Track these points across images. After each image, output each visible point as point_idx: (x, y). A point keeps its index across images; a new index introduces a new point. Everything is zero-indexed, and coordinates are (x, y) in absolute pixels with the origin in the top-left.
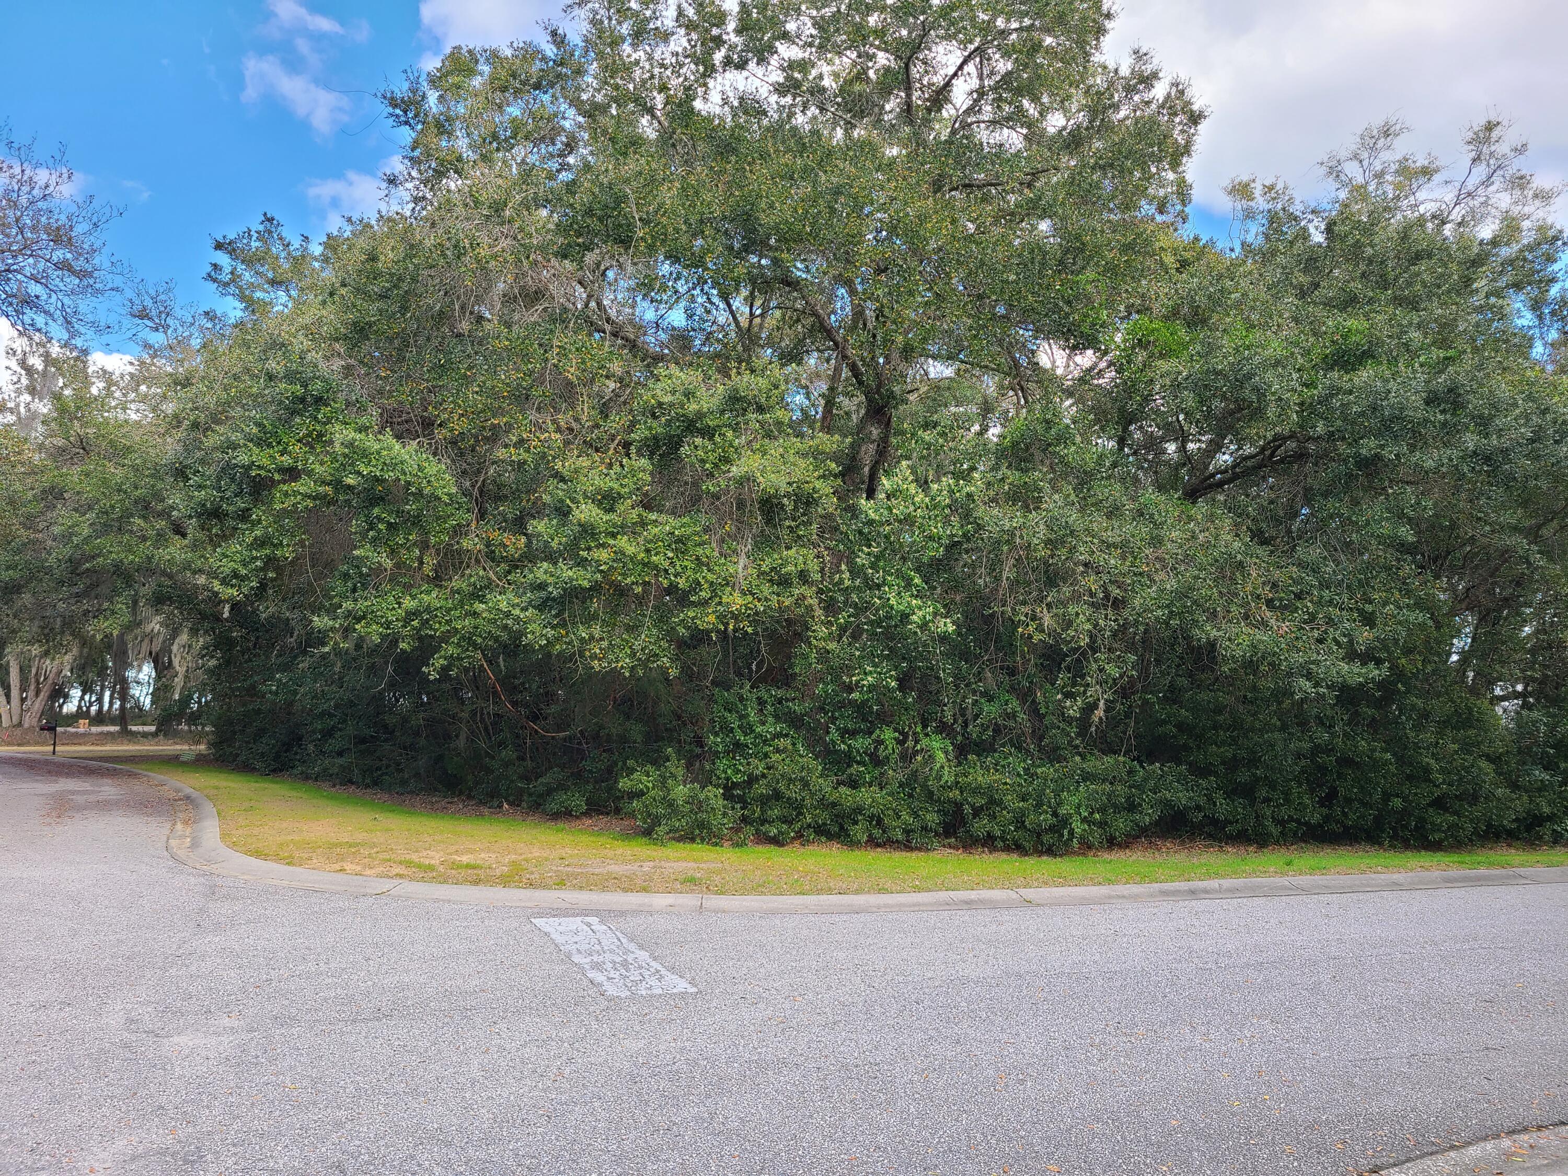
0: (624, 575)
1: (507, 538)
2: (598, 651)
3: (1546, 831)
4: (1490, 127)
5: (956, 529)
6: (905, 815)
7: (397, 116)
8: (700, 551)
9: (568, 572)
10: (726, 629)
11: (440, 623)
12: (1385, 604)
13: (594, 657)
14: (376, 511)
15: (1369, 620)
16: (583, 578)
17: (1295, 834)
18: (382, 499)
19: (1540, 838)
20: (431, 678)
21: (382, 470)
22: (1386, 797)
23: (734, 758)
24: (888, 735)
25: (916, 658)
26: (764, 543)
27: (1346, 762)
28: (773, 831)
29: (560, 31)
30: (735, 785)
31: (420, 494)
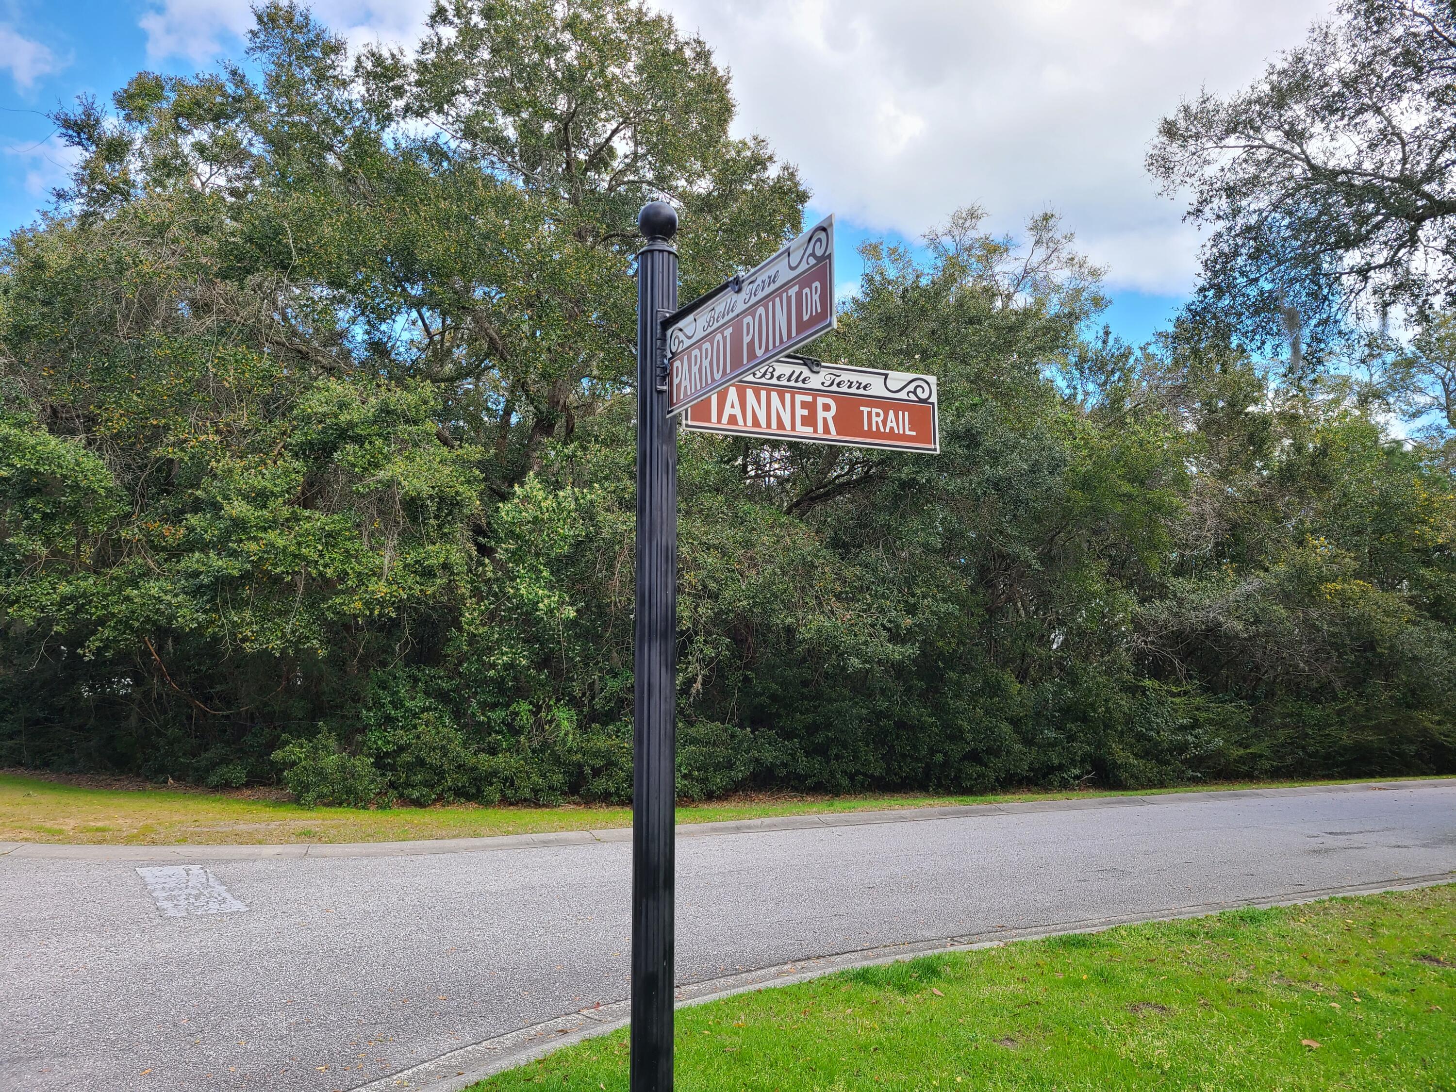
0: (275, 565)
1: (167, 529)
2: (250, 634)
3: (1055, 779)
4: (1046, 218)
5: (580, 530)
6: (535, 778)
7: (70, 136)
8: (349, 545)
9: (217, 562)
10: (372, 613)
11: (96, 607)
12: (924, 597)
13: (245, 639)
14: (31, 502)
15: (912, 610)
16: (233, 568)
17: (863, 785)
18: (39, 490)
19: (1051, 784)
20: (86, 659)
21: (38, 463)
22: (932, 751)
23: (385, 731)
24: (524, 707)
25: (547, 640)
26: (409, 539)
27: (901, 725)
28: (416, 794)
29: (240, 71)
30: (387, 754)
31: (75, 487)
